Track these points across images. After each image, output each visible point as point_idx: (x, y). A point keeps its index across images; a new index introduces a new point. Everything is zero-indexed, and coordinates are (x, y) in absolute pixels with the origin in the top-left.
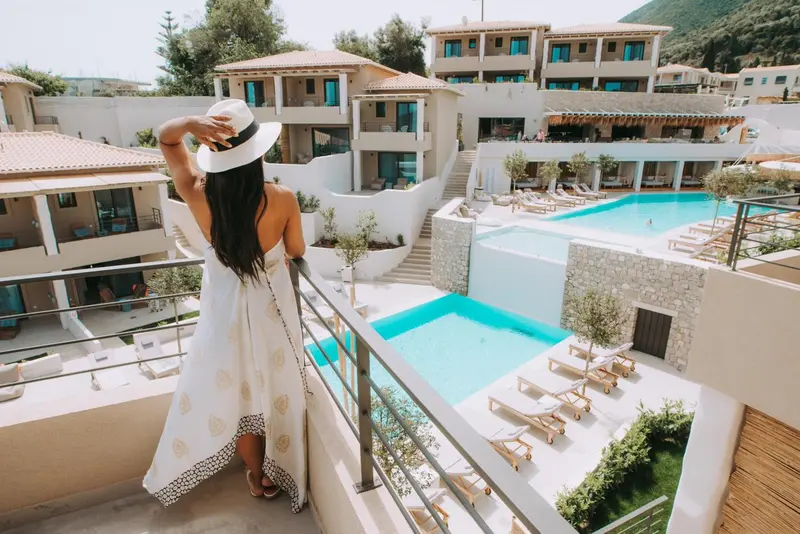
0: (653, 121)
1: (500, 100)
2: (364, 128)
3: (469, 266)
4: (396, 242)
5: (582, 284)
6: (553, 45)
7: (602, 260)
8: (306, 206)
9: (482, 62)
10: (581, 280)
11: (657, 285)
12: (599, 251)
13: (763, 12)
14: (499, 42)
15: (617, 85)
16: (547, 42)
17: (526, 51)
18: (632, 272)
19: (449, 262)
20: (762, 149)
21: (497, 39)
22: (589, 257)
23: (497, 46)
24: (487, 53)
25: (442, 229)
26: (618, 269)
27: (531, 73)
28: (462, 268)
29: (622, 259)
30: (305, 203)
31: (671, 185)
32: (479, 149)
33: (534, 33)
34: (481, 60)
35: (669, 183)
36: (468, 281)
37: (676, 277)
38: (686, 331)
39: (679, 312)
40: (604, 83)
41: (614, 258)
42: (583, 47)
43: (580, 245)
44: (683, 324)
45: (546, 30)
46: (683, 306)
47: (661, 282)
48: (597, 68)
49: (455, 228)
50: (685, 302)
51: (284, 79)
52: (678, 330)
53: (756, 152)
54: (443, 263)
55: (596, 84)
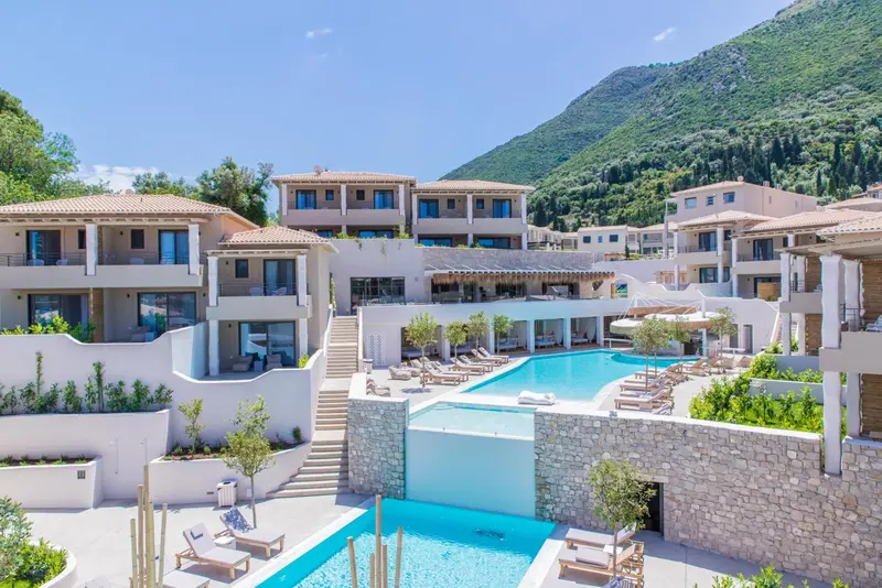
0: (537, 278)
1: (373, 258)
2: (224, 292)
3: (404, 459)
4: (290, 439)
5: (556, 461)
6: (421, 201)
7: (576, 429)
8: (151, 401)
9: (343, 215)
10: (554, 456)
11: (641, 449)
12: (570, 419)
13: (572, 178)
14: (361, 194)
15: (490, 242)
16: (415, 197)
17: (394, 205)
18: (611, 438)
19: (376, 457)
20: (639, 301)
21: (358, 192)
22: (560, 427)
23: (358, 198)
24: (349, 206)
25: (362, 414)
26: (595, 437)
27: (402, 228)
28: (396, 463)
29: (597, 424)
30: (149, 396)
31: (562, 343)
32: (360, 314)
33: (401, 187)
34: (344, 213)
35: (559, 342)
36: (404, 479)
37: (659, 438)
38: (682, 498)
39: (670, 477)
40: (478, 238)
41: (587, 424)
42: (451, 203)
43: (547, 414)
44: (677, 490)
45: (411, 185)
46: (672, 469)
47: (643, 445)
48: (470, 224)
49: (382, 412)
50: (673, 464)
51: (100, 228)
52: (672, 498)
53: (636, 306)
54: (367, 460)
55: (470, 239)
